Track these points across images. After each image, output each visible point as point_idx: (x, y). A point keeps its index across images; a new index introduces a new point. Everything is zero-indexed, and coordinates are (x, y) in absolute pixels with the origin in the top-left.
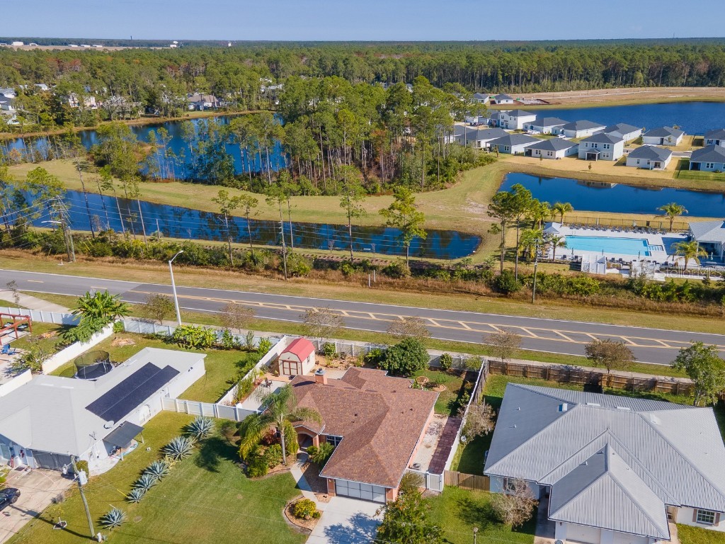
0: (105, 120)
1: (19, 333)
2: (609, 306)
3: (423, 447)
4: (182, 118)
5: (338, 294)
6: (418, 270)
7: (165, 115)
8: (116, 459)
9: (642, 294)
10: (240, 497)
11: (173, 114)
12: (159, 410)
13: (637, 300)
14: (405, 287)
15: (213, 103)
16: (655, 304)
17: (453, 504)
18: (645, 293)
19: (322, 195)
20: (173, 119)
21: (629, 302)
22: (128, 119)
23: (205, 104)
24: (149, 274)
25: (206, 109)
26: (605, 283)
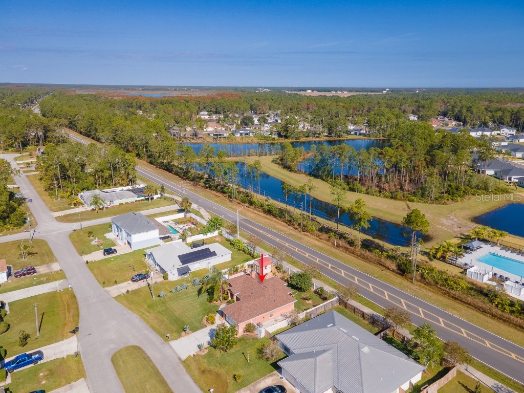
0: (306, 137)
1: (193, 226)
2: (464, 302)
3: (274, 320)
4: (344, 138)
5: (315, 246)
6: (366, 245)
7: (335, 136)
8: (179, 278)
9: (494, 303)
10: (198, 306)
11: (339, 136)
12: (204, 267)
13: (488, 306)
14: (353, 253)
15: (366, 131)
16: (500, 312)
17: (260, 344)
18: (496, 303)
19: (366, 194)
20: (339, 139)
21: (480, 304)
22: (317, 137)
23: (362, 132)
24: (252, 215)
25: (361, 134)
26: (475, 287)
